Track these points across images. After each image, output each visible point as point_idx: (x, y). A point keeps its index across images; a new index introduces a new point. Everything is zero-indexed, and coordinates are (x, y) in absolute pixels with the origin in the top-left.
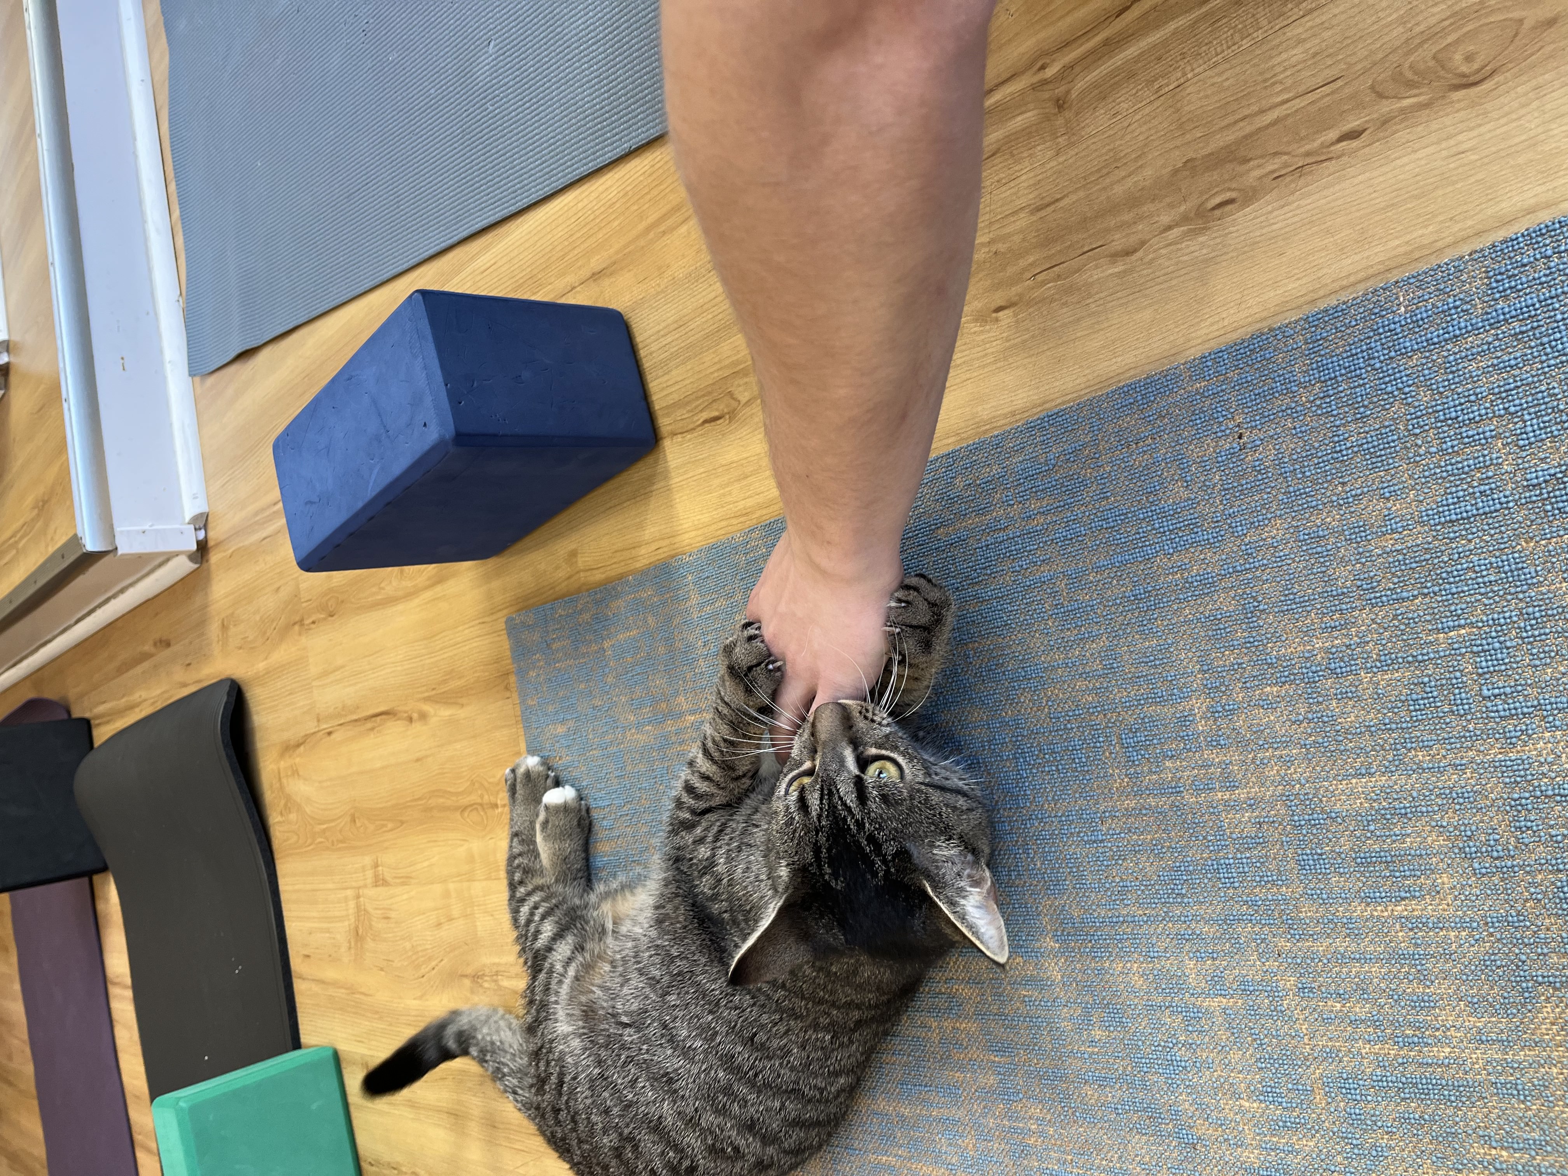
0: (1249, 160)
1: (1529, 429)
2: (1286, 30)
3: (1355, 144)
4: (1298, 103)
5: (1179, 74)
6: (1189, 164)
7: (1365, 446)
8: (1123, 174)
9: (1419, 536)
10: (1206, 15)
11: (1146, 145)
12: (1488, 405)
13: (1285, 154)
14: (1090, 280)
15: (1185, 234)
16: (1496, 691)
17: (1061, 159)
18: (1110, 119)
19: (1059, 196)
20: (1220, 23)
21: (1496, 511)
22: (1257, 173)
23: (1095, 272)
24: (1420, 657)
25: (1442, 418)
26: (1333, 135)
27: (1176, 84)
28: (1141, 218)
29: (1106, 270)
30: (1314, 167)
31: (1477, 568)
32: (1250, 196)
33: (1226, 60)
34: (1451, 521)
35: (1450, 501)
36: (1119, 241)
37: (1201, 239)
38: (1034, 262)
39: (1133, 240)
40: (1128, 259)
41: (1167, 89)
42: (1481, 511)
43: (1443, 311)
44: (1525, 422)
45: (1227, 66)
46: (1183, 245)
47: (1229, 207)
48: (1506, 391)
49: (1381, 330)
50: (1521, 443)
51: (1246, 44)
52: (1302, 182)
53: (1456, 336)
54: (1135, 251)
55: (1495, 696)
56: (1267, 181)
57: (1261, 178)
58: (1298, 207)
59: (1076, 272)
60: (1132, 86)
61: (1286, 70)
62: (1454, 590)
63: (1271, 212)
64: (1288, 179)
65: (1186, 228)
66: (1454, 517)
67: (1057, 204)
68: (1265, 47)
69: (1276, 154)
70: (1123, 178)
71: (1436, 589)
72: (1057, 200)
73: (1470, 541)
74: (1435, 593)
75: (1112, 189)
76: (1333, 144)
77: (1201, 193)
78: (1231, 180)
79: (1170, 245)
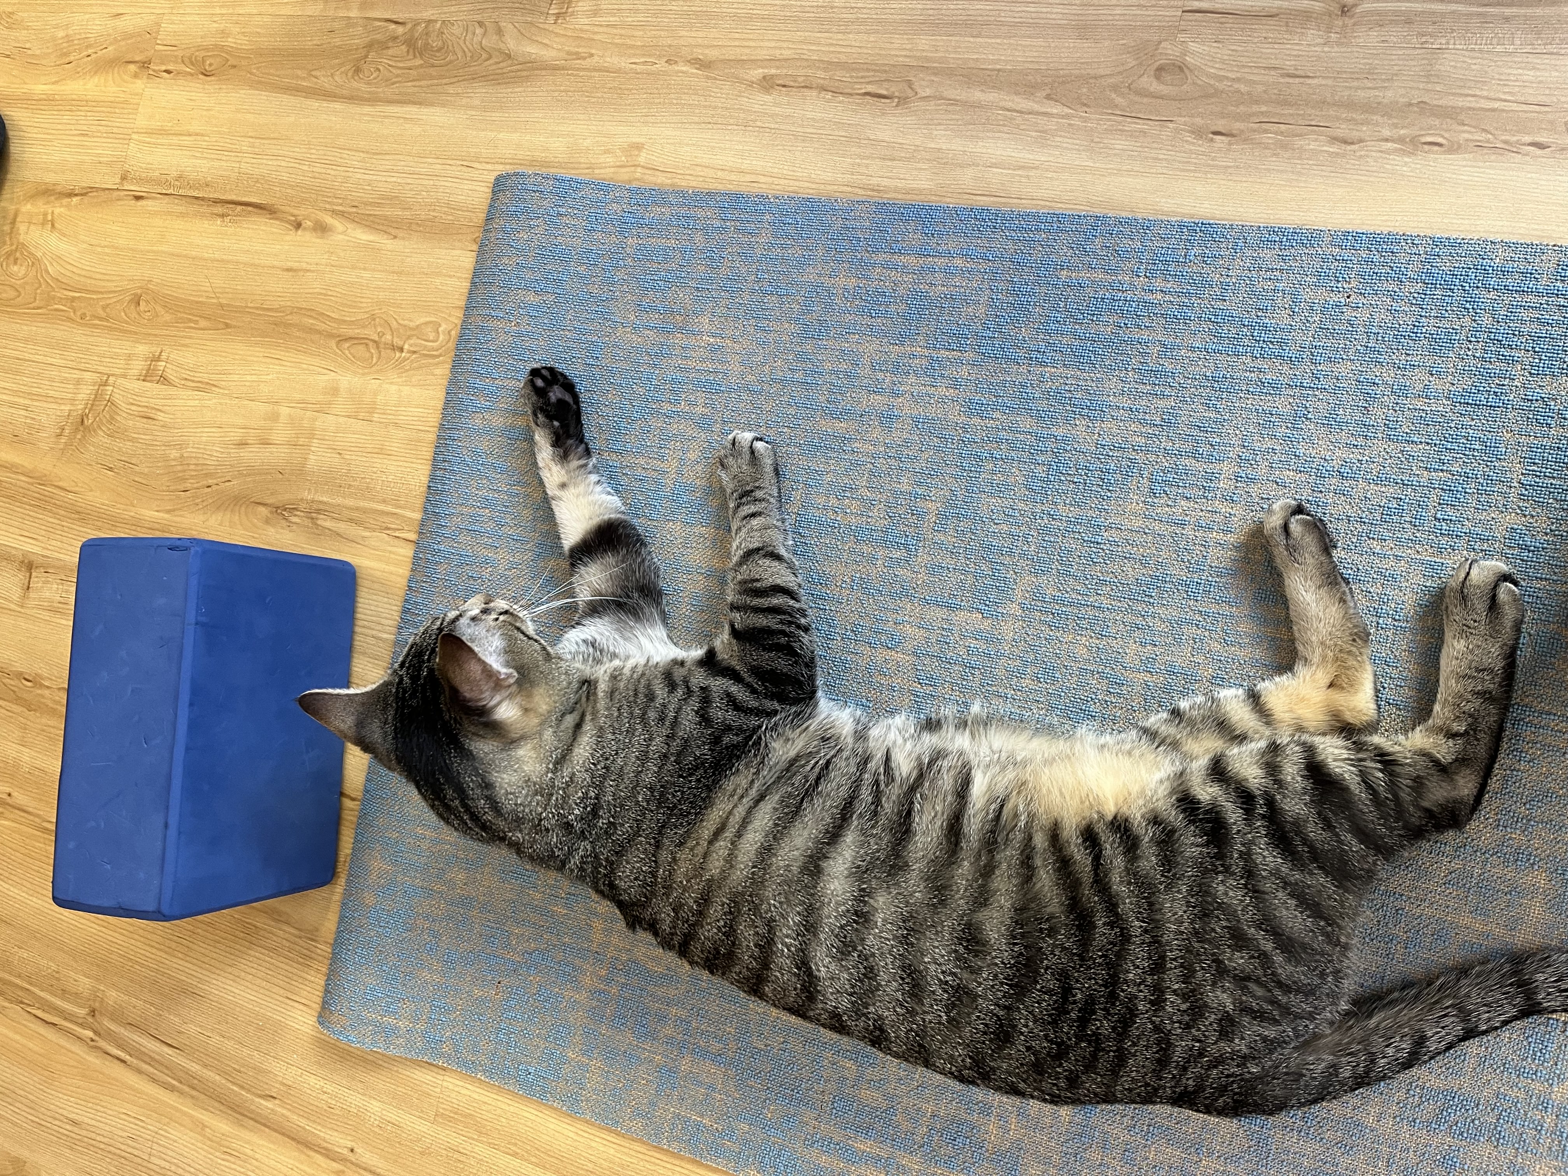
0: (1464, 125)
1: (1541, 365)
2: (1530, 56)
3: (1539, 152)
4: (1514, 106)
5: (1444, 42)
6: (1422, 105)
7: (1434, 336)
8: (1370, 85)
9: (1442, 406)
10: (1479, 14)
11: (1396, 75)
12: (1524, 341)
13: (1491, 134)
14: (1307, 147)
15: (1396, 150)
16: (1446, 517)
17: (1326, 49)
18: (1378, 42)
19: (1311, 75)
20: (1487, 25)
21: (1498, 407)
22: (1466, 136)
23: (1313, 143)
24: (1406, 482)
25: (1492, 337)
26: (1528, 139)
27: (1438, 46)
28: (1366, 122)
29: (1323, 146)
30: (1506, 153)
31: (1470, 438)
32: (1454, 148)
33: (1481, 51)
34: (1467, 403)
35: (1473, 391)
36: (1343, 130)
37: (1406, 159)
38: (1266, 112)
39: (1355, 135)
40: (1343, 146)
41: (1430, 46)
42: (1489, 404)
43: (1522, 273)
44: (1541, 359)
45: (1480, 55)
46: (1391, 157)
47: (1436, 148)
48: (1538, 337)
49: (1479, 267)
50: (1533, 371)
51: (1499, 48)
52: (1493, 157)
53: (1523, 291)
54: (1352, 143)
55: (1444, 520)
56: (1472, 144)
57: (1467, 140)
58: (1483, 173)
59: (1297, 136)
60: (1406, 29)
61: (1517, 81)
62: (1449, 447)
63: (1465, 166)
64: (1485, 151)
65: (1399, 146)
66: (1470, 401)
67: (1306, 80)
68: (1509, 59)
69: (1484, 130)
70: (1369, 88)
71: (1438, 442)
72: (1308, 77)
73: (1473, 419)
74: (1435, 445)
75: (1356, 91)
76: (1524, 144)
77: (1421, 129)
78: (1446, 131)
79: (1381, 152)
